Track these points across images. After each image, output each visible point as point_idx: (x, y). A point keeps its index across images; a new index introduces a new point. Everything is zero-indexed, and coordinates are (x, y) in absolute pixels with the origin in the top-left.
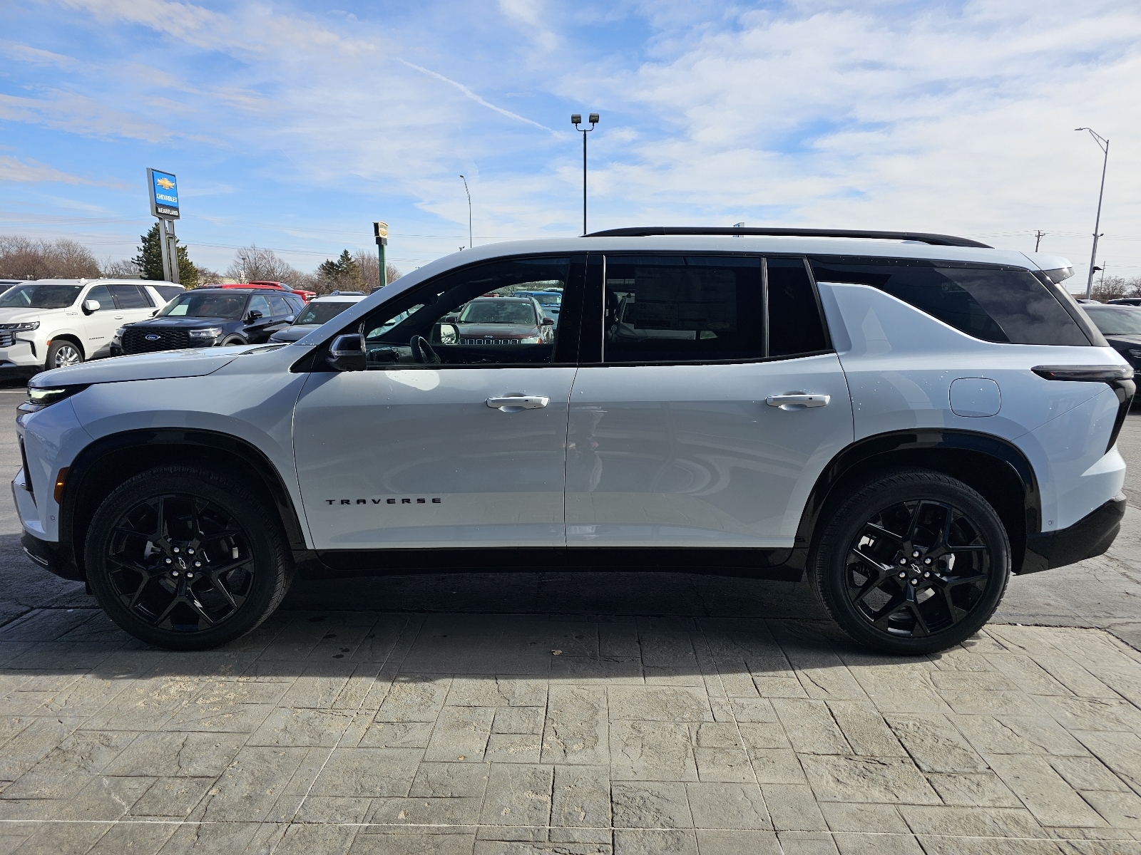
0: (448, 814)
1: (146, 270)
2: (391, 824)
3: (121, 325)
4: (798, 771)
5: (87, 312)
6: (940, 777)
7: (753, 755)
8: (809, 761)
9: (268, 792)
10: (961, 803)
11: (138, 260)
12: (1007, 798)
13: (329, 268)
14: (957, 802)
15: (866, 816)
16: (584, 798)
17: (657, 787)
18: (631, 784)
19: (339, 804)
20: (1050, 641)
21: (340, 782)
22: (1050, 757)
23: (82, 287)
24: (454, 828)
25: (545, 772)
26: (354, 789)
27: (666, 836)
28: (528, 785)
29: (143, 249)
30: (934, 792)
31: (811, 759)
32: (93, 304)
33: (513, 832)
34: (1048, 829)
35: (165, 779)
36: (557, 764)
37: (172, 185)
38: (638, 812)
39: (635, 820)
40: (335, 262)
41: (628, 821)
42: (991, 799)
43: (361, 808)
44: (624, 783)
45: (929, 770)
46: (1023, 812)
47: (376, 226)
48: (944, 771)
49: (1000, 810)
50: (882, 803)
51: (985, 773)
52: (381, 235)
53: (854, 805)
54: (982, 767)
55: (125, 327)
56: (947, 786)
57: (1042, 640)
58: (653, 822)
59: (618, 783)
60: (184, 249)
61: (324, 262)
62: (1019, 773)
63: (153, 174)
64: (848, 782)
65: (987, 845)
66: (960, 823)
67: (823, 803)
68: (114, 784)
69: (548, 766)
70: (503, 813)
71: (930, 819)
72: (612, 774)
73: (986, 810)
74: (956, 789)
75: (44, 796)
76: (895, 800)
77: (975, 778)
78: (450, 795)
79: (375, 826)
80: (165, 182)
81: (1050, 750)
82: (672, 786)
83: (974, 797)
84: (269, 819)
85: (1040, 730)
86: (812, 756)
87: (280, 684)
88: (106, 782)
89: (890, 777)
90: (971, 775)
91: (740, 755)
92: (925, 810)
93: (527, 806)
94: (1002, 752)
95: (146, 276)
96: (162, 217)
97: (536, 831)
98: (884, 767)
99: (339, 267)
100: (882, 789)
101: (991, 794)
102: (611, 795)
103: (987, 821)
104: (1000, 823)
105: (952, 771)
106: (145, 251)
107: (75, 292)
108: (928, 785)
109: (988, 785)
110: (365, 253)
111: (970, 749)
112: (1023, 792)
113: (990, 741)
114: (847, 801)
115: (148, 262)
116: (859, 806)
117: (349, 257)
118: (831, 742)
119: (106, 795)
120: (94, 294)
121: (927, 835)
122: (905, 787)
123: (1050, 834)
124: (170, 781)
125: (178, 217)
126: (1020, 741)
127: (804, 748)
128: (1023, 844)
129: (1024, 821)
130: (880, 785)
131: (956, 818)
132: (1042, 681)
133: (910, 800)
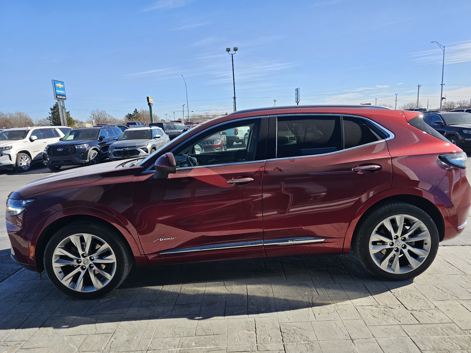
0: (213, 342)
1: (53, 122)
2: (190, 348)
3: (47, 145)
4: (357, 314)
5: (32, 140)
6: (416, 312)
7: (336, 308)
8: (361, 309)
9: (136, 338)
10: (427, 322)
11: (49, 118)
12: (445, 319)
13: (130, 116)
14: (425, 322)
15: (388, 331)
16: (269, 331)
17: (299, 324)
18: (288, 324)
19: (167, 341)
20: (451, 252)
21: (165, 331)
22: (460, 301)
23: (29, 131)
24: (217, 348)
25: (251, 321)
26: (172, 334)
27: (307, 345)
28: (245, 327)
29: (51, 113)
30: (415, 318)
31: (361, 308)
32: (34, 137)
33: (242, 348)
34: (464, 331)
35: (91, 335)
36: (256, 317)
37: (62, 86)
38: (293, 335)
39: (292, 339)
40: (132, 114)
41: (290, 340)
42: (439, 320)
43: (176, 342)
44: (285, 324)
45: (411, 309)
46: (453, 325)
47: (148, 98)
48: (417, 309)
49: (443, 324)
50: (394, 325)
51: (435, 309)
52: (150, 102)
53: (383, 326)
54: (433, 307)
55: (48, 146)
56: (419, 316)
57: (447, 252)
58: (300, 340)
59: (282, 324)
60: (68, 113)
61: (127, 114)
62: (448, 308)
63: (54, 82)
64: (378, 317)
65: (441, 340)
66: (428, 331)
67: (370, 326)
68: (70, 339)
69: (252, 319)
70: (236, 340)
71: (415, 330)
72: (279, 320)
73: (438, 325)
74: (424, 317)
75: (40, 347)
76: (400, 323)
77: (431, 311)
78: (213, 334)
79: (183, 349)
80: (59, 85)
81: (459, 297)
82: (305, 324)
83: (432, 319)
84: (138, 349)
85: (453, 289)
86: (361, 307)
87: (134, 291)
88: (66, 338)
89: (395, 314)
90: (429, 310)
91: (332, 309)
92: (413, 326)
93: (246, 336)
94: (440, 300)
95: (53, 124)
96: (59, 99)
97: (252, 347)
98: (392, 309)
99: (133, 116)
100: (393, 319)
101: (438, 318)
102: (280, 329)
103: (439, 329)
104: (445, 330)
105: (420, 309)
106: (52, 114)
107: (26, 132)
108: (412, 316)
109: (436, 314)
110: (144, 109)
111: (426, 299)
112: (452, 316)
113: (434, 295)
114: (379, 325)
115: (54, 118)
116: (385, 327)
117: (138, 111)
118: (368, 300)
119: (66, 344)
120: (34, 133)
121: (415, 337)
122: (403, 317)
123: (466, 333)
124: (93, 336)
125: (65, 99)
126: (446, 294)
127: (357, 304)
128: (455, 338)
129: (454, 328)
130: (392, 317)
131: (426, 329)
132: (450, 269)
133: (405, 323)
